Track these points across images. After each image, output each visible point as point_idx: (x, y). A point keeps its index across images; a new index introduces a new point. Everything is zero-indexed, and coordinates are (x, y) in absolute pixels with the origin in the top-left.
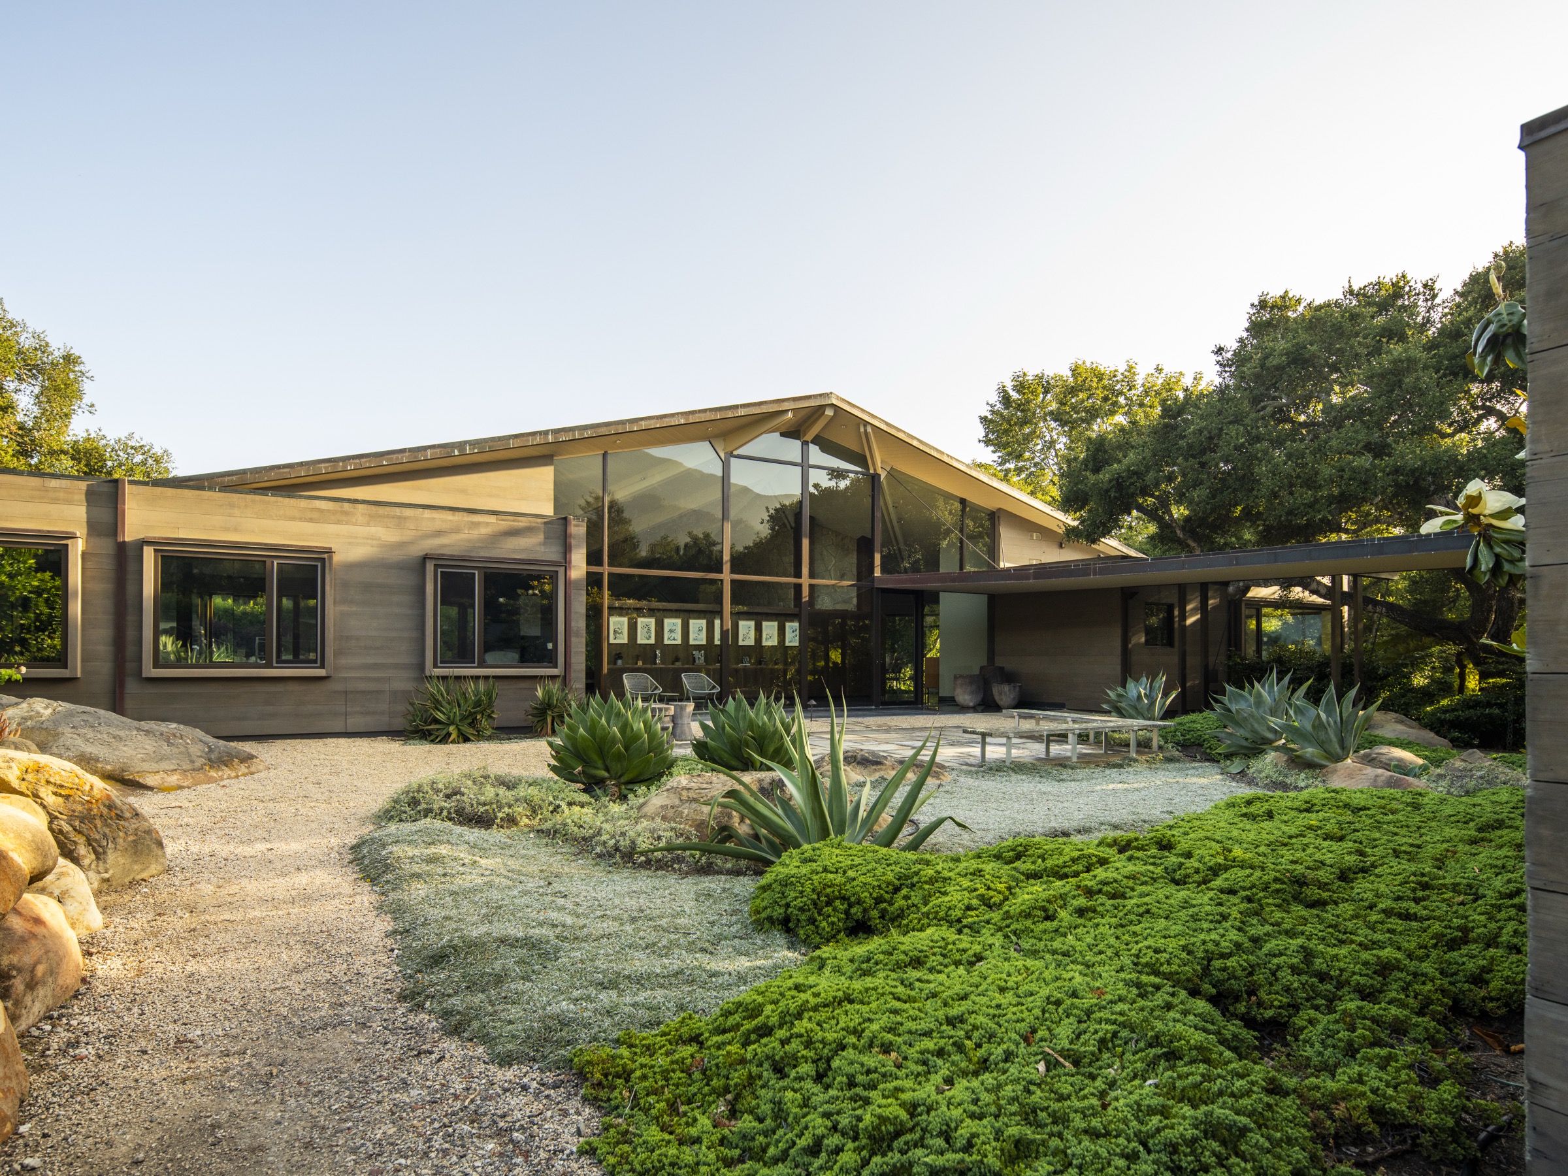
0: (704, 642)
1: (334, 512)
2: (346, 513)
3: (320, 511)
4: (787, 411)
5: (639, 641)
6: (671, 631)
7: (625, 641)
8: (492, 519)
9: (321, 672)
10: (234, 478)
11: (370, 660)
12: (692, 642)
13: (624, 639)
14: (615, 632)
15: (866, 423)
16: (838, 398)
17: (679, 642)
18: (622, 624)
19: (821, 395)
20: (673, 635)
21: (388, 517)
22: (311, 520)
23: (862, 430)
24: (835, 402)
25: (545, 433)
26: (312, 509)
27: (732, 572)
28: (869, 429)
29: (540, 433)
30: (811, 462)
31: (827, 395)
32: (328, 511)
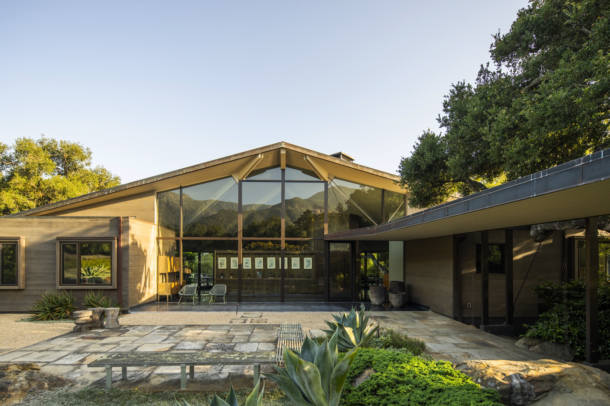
0: (262, 268)
1: (26, 222)
2: (30, 222)
3: (20, 222)
4: (258, 154)
5: (232, 268)
6: (246, 263)
7: (225, 268)
8: (87, 220)
9: (16, 287)
10: (31, 212)
11: (39, 282)
12: (256, 268)
13: (225, 267)
14: (221, 264)
15: (306, 155)
16: (286, 144)
17: (250, 268)
18: (224, 260)
19: (276, 144)
20: (247, 265)
21: (45, 222)
22: (17, 226)
23: (305, 159)
24: (284, 146)
25: (142, 181)
26: (17, 222)
27: (244, 236)
28: (308, 158)
29: (140, 181)
30: (286, 179)
31: (280, 143)
32: (23, 222)
